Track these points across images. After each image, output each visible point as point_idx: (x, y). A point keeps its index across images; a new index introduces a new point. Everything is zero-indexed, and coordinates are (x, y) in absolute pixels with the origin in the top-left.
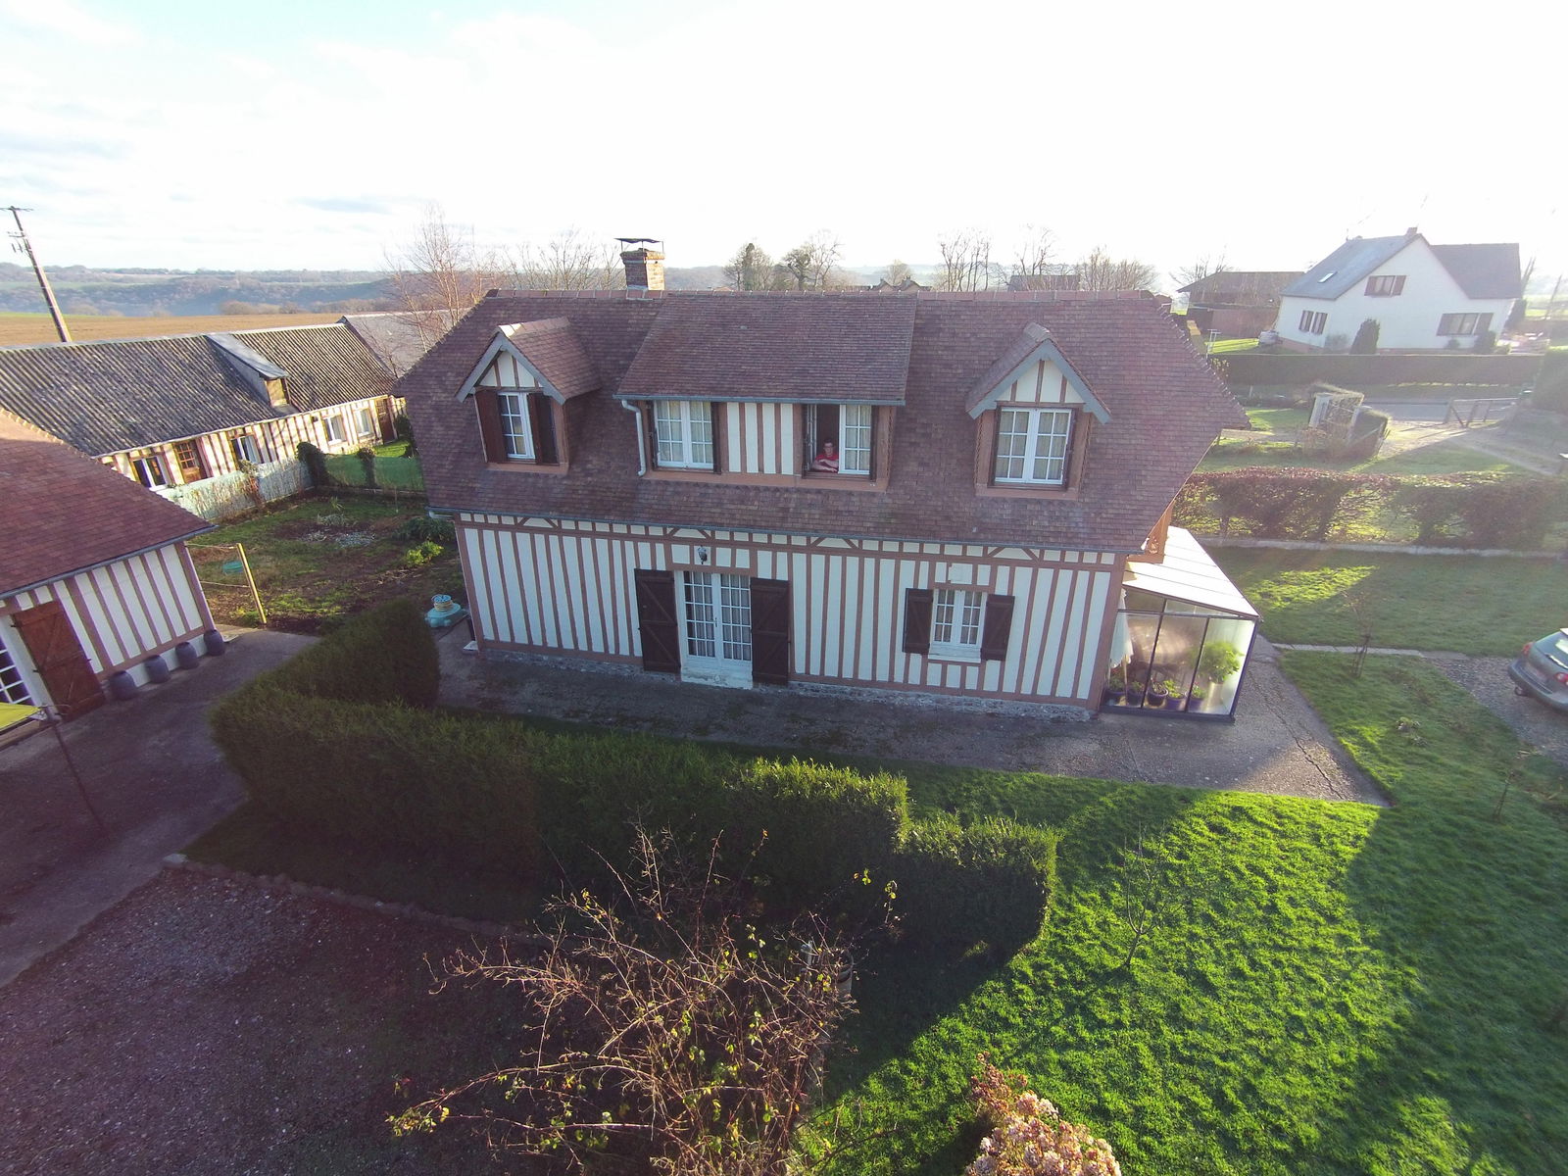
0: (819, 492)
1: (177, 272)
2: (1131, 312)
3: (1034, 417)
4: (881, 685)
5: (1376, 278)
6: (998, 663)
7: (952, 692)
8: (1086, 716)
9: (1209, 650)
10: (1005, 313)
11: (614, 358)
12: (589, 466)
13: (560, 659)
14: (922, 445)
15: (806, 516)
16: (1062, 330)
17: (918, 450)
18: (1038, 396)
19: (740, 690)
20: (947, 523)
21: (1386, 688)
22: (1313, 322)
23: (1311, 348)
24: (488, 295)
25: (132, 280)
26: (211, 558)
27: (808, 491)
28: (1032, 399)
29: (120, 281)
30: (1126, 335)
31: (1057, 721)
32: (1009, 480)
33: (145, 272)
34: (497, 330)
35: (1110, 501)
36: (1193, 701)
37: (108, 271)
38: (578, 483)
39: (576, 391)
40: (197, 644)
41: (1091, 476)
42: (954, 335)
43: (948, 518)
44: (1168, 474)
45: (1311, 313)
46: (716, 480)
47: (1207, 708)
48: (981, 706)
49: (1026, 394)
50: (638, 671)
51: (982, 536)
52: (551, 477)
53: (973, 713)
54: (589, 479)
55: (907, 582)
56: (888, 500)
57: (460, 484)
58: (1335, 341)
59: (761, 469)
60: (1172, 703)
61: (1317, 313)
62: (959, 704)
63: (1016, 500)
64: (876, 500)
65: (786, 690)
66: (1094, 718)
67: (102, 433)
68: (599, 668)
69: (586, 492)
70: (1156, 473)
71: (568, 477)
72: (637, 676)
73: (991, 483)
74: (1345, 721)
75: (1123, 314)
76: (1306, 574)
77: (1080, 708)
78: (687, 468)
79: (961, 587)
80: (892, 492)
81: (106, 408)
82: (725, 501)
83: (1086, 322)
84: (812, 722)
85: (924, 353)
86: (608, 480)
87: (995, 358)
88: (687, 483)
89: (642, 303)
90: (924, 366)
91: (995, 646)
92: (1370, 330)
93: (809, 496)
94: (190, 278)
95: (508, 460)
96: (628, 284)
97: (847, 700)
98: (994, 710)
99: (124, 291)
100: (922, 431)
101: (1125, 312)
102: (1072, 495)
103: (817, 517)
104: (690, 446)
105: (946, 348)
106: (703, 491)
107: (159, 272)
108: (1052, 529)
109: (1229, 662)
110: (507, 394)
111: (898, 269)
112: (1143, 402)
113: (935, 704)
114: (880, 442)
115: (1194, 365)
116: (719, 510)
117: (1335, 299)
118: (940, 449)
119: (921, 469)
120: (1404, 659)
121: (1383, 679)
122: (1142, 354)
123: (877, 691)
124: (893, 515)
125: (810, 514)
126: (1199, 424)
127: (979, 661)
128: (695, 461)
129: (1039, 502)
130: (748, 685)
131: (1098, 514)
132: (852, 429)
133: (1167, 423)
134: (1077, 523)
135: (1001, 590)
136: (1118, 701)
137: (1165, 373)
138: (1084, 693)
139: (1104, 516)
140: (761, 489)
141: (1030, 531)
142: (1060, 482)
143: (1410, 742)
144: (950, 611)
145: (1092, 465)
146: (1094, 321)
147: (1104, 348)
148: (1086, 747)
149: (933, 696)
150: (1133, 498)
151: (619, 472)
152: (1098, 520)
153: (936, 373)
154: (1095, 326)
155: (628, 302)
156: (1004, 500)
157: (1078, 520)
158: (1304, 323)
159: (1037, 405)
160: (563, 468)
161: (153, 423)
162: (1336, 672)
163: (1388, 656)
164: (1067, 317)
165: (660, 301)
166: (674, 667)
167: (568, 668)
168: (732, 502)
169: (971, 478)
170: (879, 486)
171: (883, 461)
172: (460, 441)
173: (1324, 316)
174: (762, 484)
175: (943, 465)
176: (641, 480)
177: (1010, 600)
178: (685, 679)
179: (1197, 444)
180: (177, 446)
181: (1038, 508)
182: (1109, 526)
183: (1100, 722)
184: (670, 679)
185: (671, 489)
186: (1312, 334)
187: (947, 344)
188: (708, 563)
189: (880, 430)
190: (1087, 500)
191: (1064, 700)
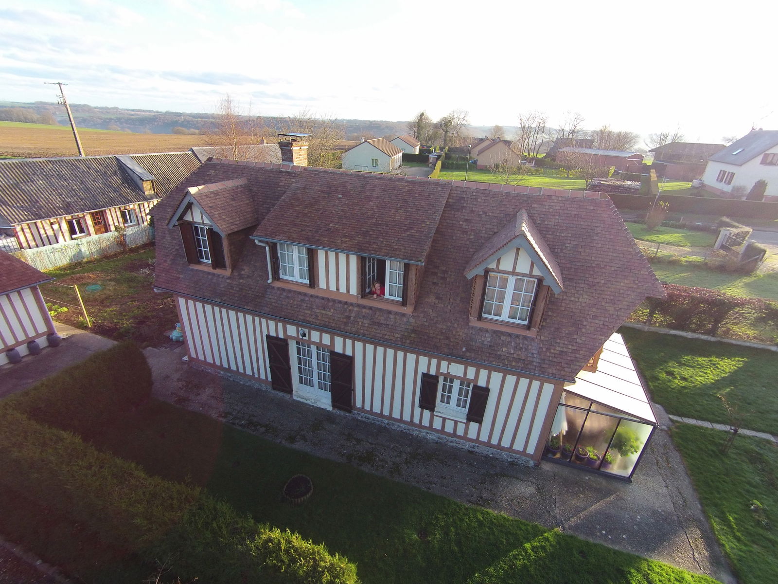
0: (371, 308)
1: (157, 112)
2: (592, 208)
3: (512, 280)
4: (405, 423)
5: (768, 155)
6: (477, 425)
7: (448, 434)
8: (531, 463)
9: (620, 435)
10: (507, 200)
11: (268, 206)
12: (243, 272)
13: (230, 375)
14: (440, 285)
15: (360, 323)
16: (543, 216)
17: (437, 288)
18: (514, 268)
19: (324, 410)
20: (447, 342)
21: (745, 466)
22: (726, 177)
23: (723, 193)
24: (207, 160)
25: (138, 115)
26: (85, 281)
27: (364, 307)
28: (511, 270)
29: (132, 115)
30: (586, 224)
31: (512, 464)
32: (492, 317)
33: (144, 111)
34: (187, 191)
35: (558, 341)
36: (605, 462)
37: (127, 110)
38: (235, 283)
39: (235, 228)
40: (42, 342)
41: (548, 321)
42: (472, 212)
43: (448, 338)
44: (601, 326)
45: (725, 172)
46: (311, 292)
47: (615, 469)
48: (466, 445)
49: (506, 264)
50: (270, 388)
51: (468, 354)
52: (221, 276)
53: (460, 449)
54: (241, 281)
55: (423, 369)
56: (412, 320)
57: (173, 274)
58: (738, 190)
59: (338, 289)
60: (590, 461)
61: (729, 172)
62: (451, 442)
63: (495, 332)
64: (405, 319)
65: (351, 415)
66: (536, 465)
67: (52, 207)
68: (249, 383)
69: (238, 289)
70: (593, 325)
71: (229, 278)
72: (270, 391)
73: (480, 318)
74: (712, 493)
75: (586, 209)
76: (700, 359)
77: (528, 459)
78: (296, 282)
79: (457, 378)
80: (416, 314)
81: (56, 193)
82: (314, 307)
83: (560, 211)
84: (359, 441)
85: (451, 222)
86: (252, 283)
87: (496, 231)
88: (295, 291)
89: (288, 173)
90: (449, 231)
91: (476, 413)
92: (761, 185)
93: (364, 310)
94: (162, 115)
95: (199, 263)
96: (283, 160)
97: (385, 428)
98: (473, 450)
99: (133, 120)
100: (441, 275)
101: (588, 208)
102: (532, 333)
103: (367, 325)
104: (298, 270)
105: (466, 220)
106: (303, 298)
107: (150, 111)
108: (515, 356)
109: (632, 447)
110: (199, 226)
111: (498, 129)
112: (591, 272)
113: (437, 439)
114: (410, 284)
115: (631, 250)
116: (309, 312)
117: (741, 165)
118: (451, 289)
119: (437, 301)
120: (760, 442)
121: (744, 458)
122: (595, 238)
123: (403, 426)
124: (414, 331)
125: (362, 323)
126: (629, 293)
127: (465, 421)
128: (301, 278)
129: (510, 335)
130: (330, 408)
131: (548, 349)
132: (393, 272)
133: (605, 289)
134: (533, 354)
135: (482, 383)
136: (554, 454)
137: (610, 254)
138: (531, 450)
139: (552, 351)
140: (337, 302)
141: (500, 355)
142: (526, 323)
143: (758, 523)
144: (451, 388)
145: (550, 313)
146: (566, 212)
147: (569, 231)
148: (525, 489)
149: (436, 434)
150: (575, 341)
151: (258, 278)
152: (548, 354)
153: (456, 237)
154: (566, 215)
155: (281, 172)
156: (487, 331)
157: (534, 352)
158: (720, 178)
159: (513, 273)
160: (227, 272)
161: (80, 202)
162: (710, 447)
163: (749, 437)
164: (547, 207)
165: (299, 173)
166: (290, 391)
167: (234, 380)
168: (318, 307)
169: (466, 313)
170: (408, 310)
171: (411, 295)
172: (178, 248)
173: (733, 175)
174: (338, 298)
175: (451, 301)
176: (269, 286)
177: (486, 390)
178: (295, 398)
179: (626, 307)
180: (92, 214)
181: (508, 339)
182: (555, 360)
183: (541, 468)
184: (287, 397)
185: (285, 294)
186: (724, 184)
187: (466, 218)
188: (307, 338)
189: (410, 276)
190: (542, 338)
191: (517, 452)
